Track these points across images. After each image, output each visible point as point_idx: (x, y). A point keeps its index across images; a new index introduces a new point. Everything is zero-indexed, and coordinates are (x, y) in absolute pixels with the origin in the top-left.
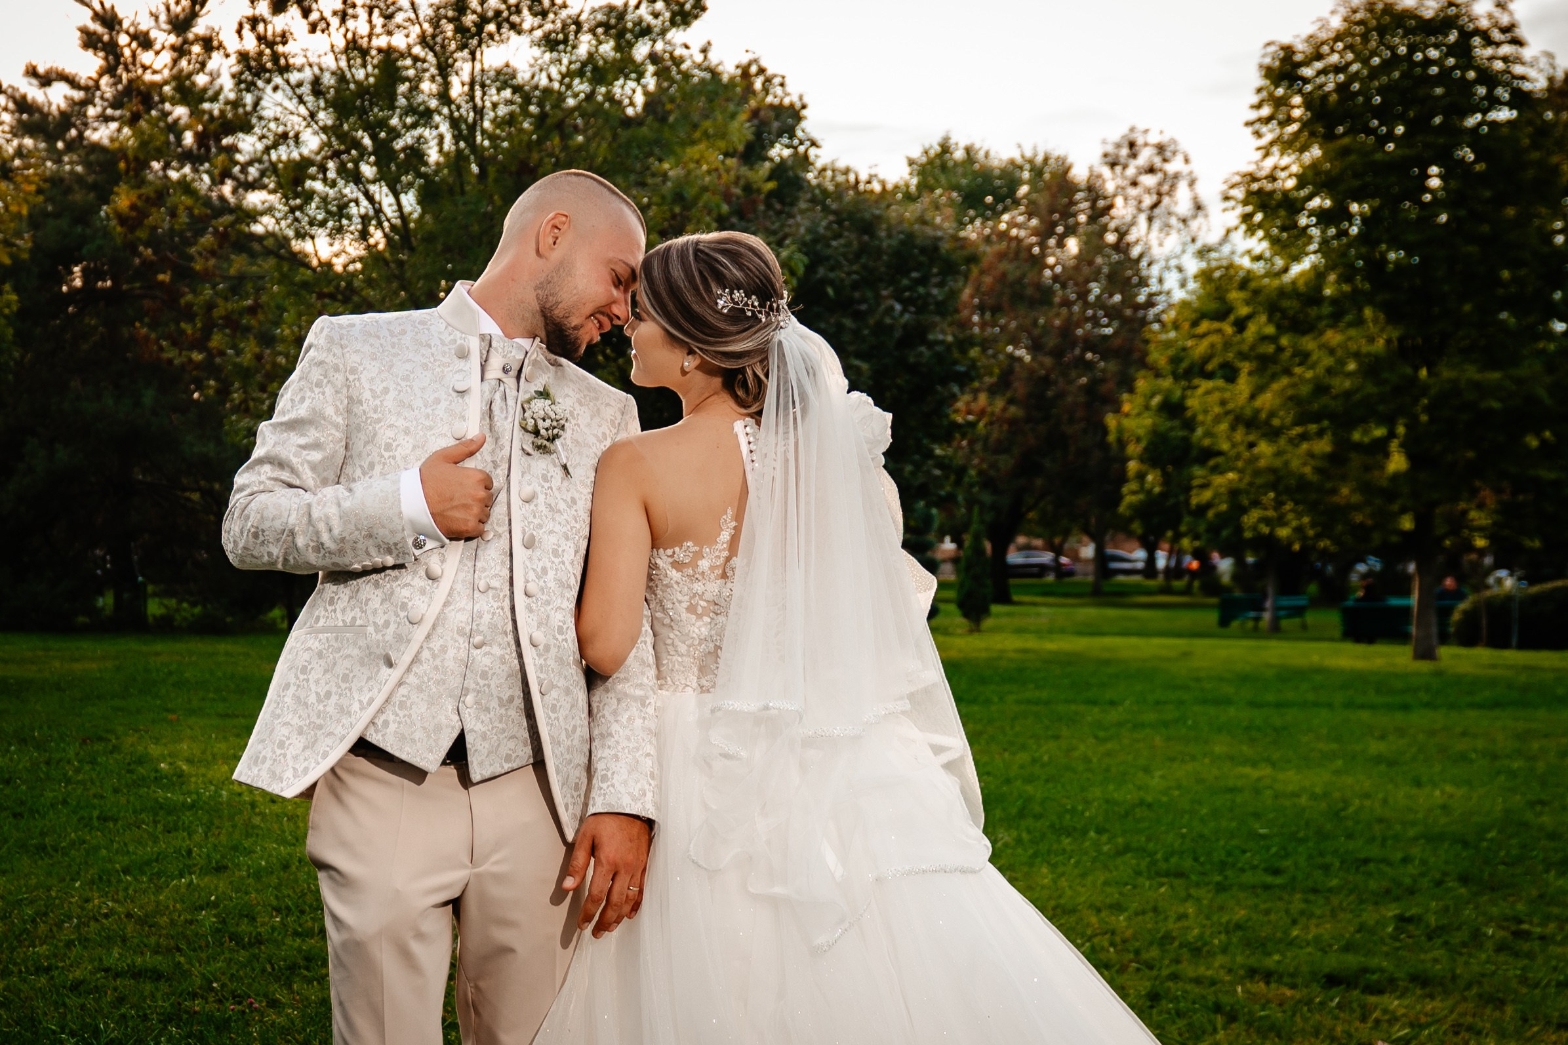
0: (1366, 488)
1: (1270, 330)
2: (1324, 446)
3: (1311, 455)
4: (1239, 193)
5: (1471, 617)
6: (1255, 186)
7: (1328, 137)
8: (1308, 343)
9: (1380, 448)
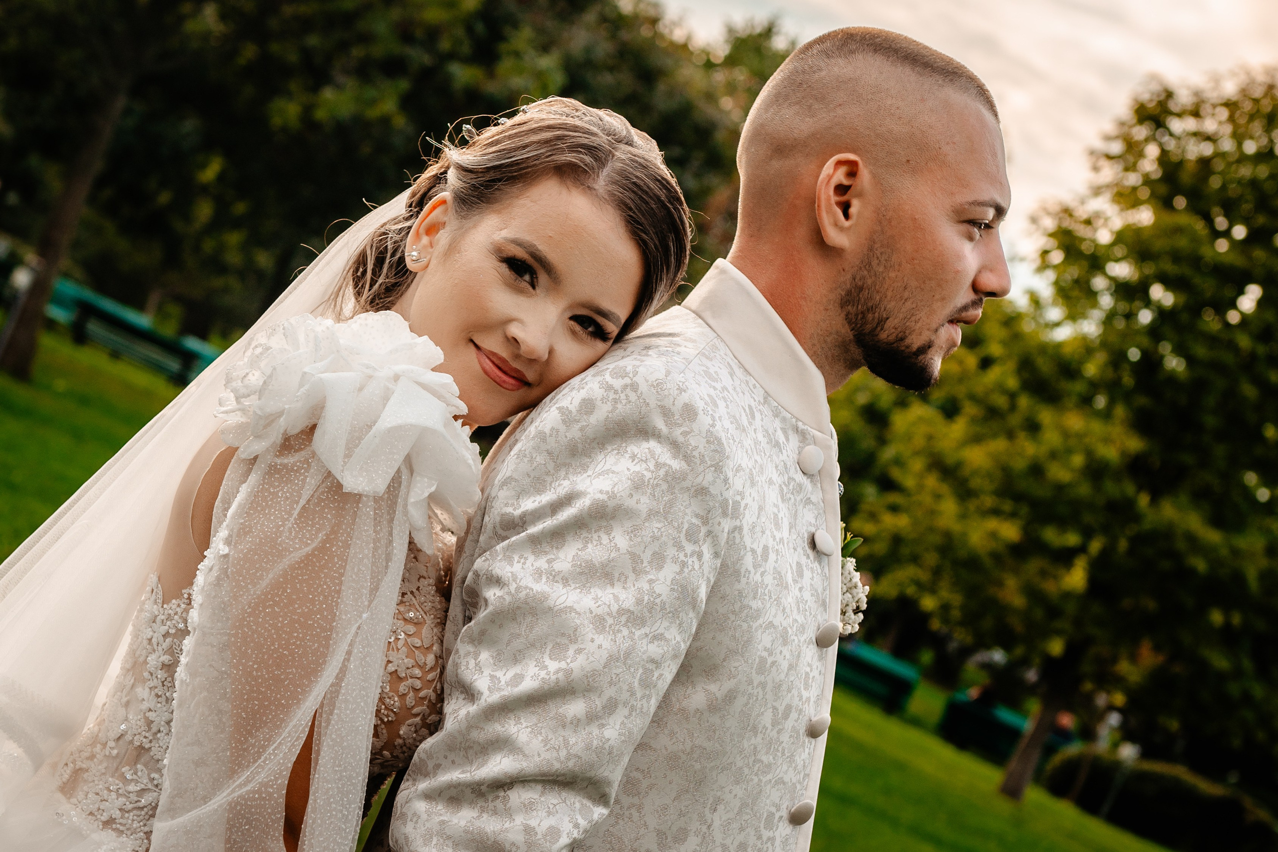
0: (1033, 594)
1: (1012, 383)
2: (1010, 531)
3: (993, 535)
4: (1050, 224)
5: (1072, 766)
6: (1067, 224)
7: (1165, 203)
8: (1046, 416)
9: (1066, 557)
